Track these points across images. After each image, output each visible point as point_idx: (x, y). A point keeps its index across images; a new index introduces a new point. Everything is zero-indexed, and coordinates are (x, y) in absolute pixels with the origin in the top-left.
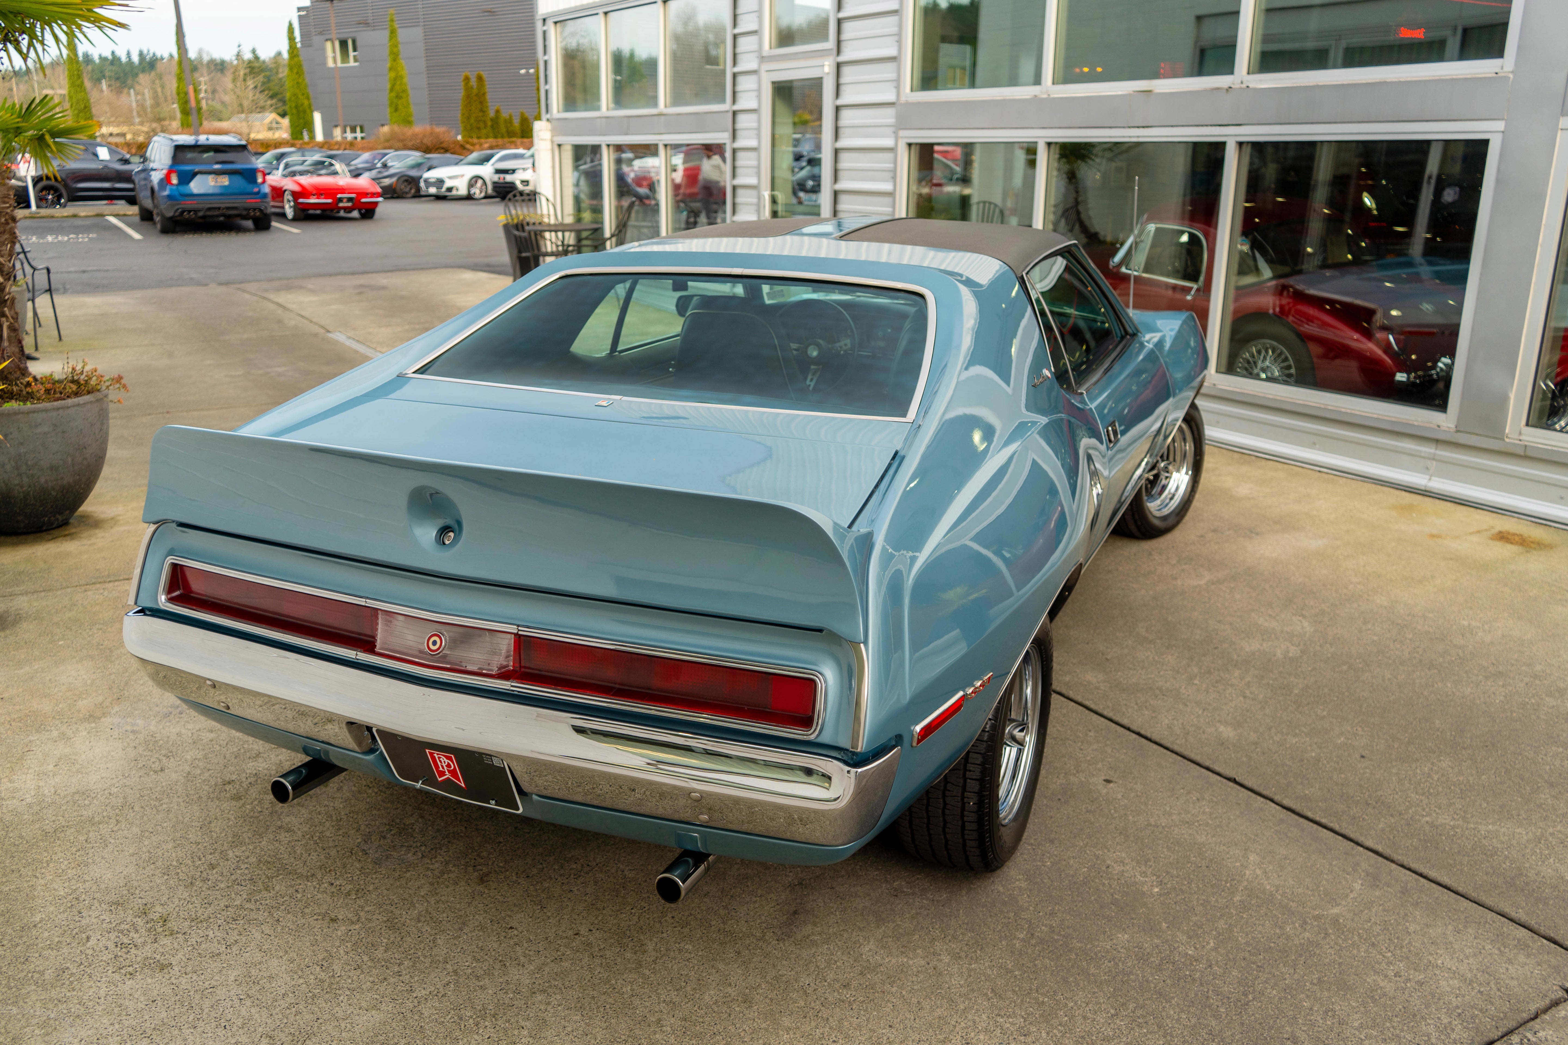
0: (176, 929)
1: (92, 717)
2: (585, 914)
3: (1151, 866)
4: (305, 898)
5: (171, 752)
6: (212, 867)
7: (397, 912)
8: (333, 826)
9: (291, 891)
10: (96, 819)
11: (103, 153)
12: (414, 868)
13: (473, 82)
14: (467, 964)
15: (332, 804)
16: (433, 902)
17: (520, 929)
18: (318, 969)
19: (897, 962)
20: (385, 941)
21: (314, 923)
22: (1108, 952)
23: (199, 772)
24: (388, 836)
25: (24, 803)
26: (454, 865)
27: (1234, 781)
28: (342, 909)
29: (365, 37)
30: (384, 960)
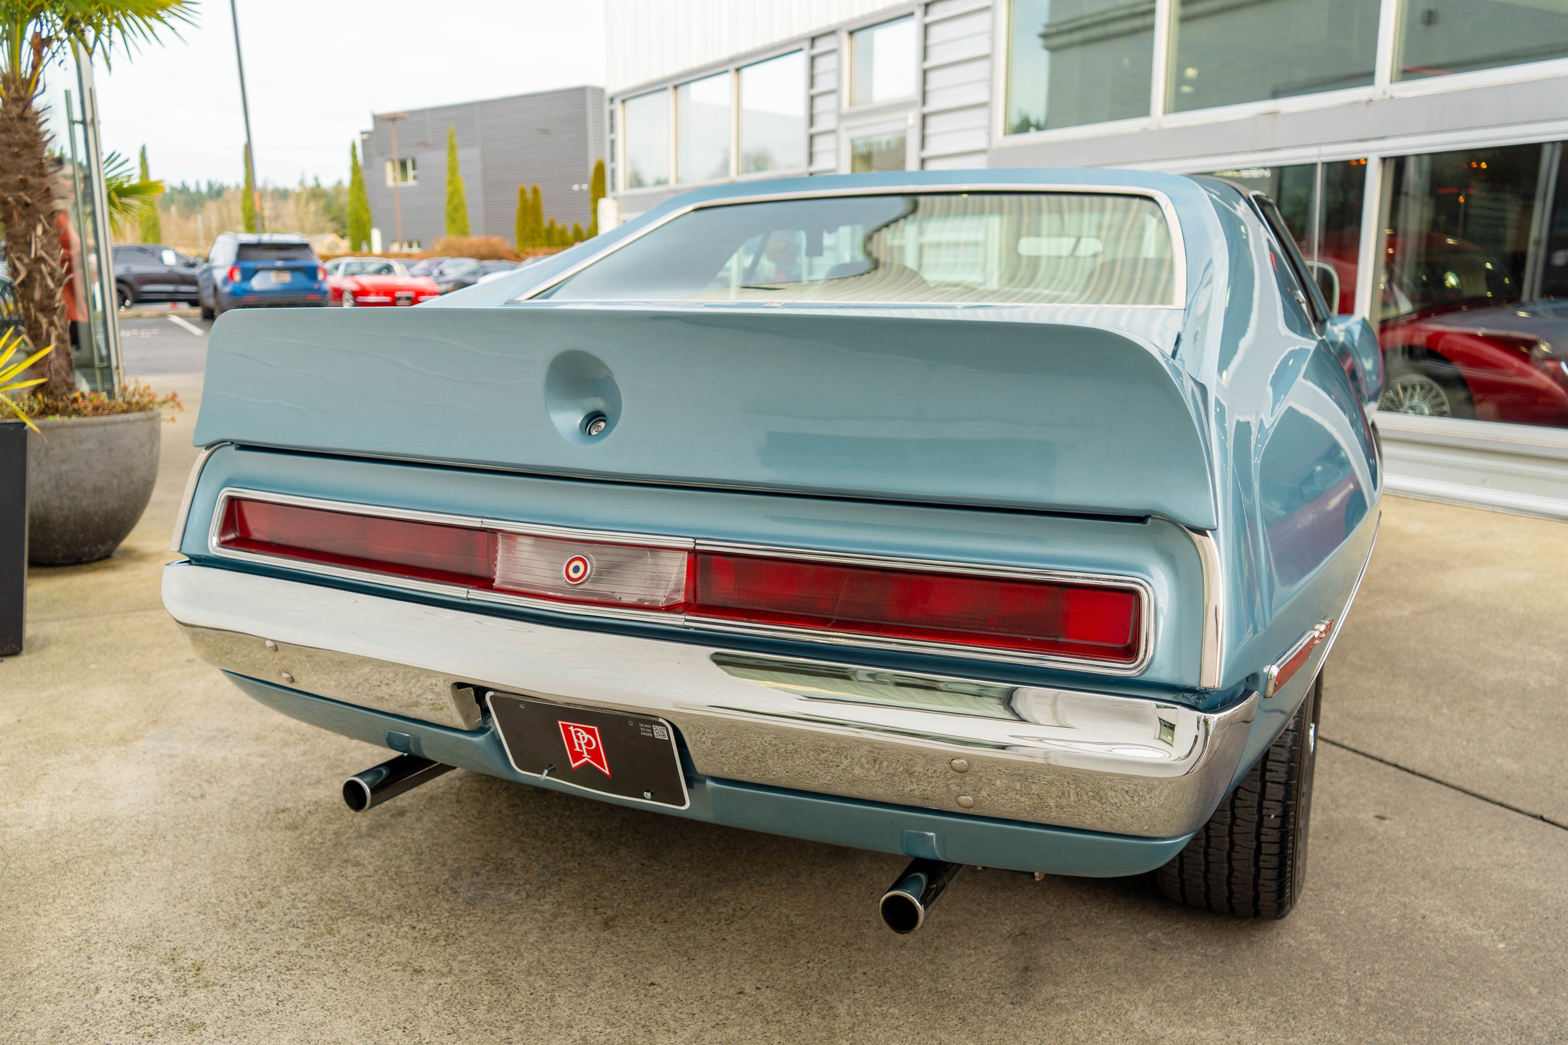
0: (212, 979)
1: (122, 740)
2: (747, 967)
3: (1480, 917)
4: (380, 944)
5: (215, 777)
6: (261, 905)
7: (500, 963)
8: (412, 860)
9: (362, 935)
10: (119, 849)
11: (169, 258)
12: (518, 910)
13: (529, 195)
14: (598, 1029)
15: (410, 836)
16: (546, 951)
17: (665, 986)
18: (400, 1032)
19: (1184, 1033)
20: (487, 998)
21: (392, 975)
22: (1470, 1023)
23: (246, 798)
24: (483, 872)
25: (32, 830)
26: (570, 907)
27: (1542, 818)
28: (427, 958)
29: (426, 158)
30: (487, 1022)
